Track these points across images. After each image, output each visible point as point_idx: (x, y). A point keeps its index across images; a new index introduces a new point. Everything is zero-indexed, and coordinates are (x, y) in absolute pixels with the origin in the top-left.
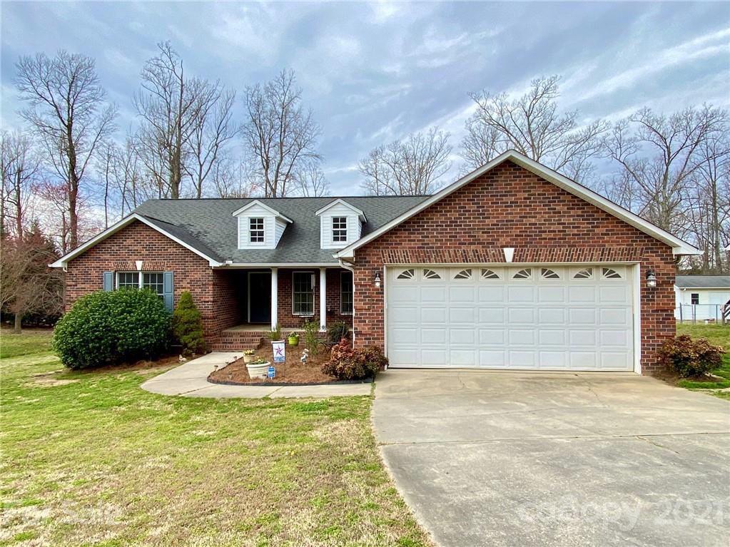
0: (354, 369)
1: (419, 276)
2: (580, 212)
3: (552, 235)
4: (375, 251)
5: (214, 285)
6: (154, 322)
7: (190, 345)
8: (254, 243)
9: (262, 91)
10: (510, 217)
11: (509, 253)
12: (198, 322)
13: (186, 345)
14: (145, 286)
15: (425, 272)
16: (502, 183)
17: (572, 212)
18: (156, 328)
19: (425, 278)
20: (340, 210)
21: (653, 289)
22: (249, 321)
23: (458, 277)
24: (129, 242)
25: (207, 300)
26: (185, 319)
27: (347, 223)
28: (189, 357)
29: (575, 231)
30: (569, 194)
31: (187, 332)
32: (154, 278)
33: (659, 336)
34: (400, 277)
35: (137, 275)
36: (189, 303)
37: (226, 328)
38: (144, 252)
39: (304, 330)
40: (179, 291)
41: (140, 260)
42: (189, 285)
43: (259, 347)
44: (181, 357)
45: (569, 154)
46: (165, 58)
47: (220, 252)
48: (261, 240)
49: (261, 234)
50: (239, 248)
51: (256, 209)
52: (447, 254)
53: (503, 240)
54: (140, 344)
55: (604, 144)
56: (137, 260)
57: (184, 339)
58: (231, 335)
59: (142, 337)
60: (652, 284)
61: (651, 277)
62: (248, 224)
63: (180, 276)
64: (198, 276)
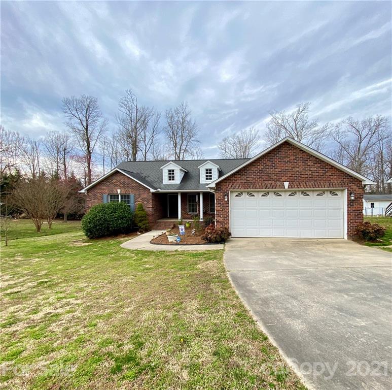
0: (216, 238)
1: (245, 196)
2: (319, 165)
3: (306, 176)
4: (225, 184)
5: (152, 200)
6: (126, 217)
7: (142, 227)
8: (170, 181)
9: (173, 112)
10: (287, 168)
11: (286, 184)
12: (145, 217)
13: (140, 227)
14: (121, 201)
15: (248, 193)
16: (283, 152)
17: (316, 165)
18: (127, 220)
19: (248, 196)
20: (209, 166)
21: (353, 200)
22: (168, 216)
23: (263, 196)
24: (114, 181)
25: (149, 207)
26: (139, 215)
27: (212, 172)
28: (142, 232)
29: (317, 174)
30: (314, 157)
31: (141, 221)
32: (126, 197)
33: (356, 222)
34: (237, 196)
35: (118, 196)
36: (141, 208)
37: (158, 220)
38: (121, 185)
39: (193, 220)
40: (137, 203)
42: (141, 200)
43: (173, 228)
44: (138, 232)
45: (314, 139)
46: (129, 97)
47: (155, 185)
48: (173, 179)
49: (173, 177)
50: (164, 183)
51: (171, 165)
52: (258, 185)
53: (283, 179)
54: (120, 226)
55: (330, 134)
56: (118, 189)
57: (140, 224)
58: (160, 223)
59: (121, 223)
60: (353, 198)
61: (352, 195)
62: (167, 172)
63: (137, 196)
64: (145, 196)
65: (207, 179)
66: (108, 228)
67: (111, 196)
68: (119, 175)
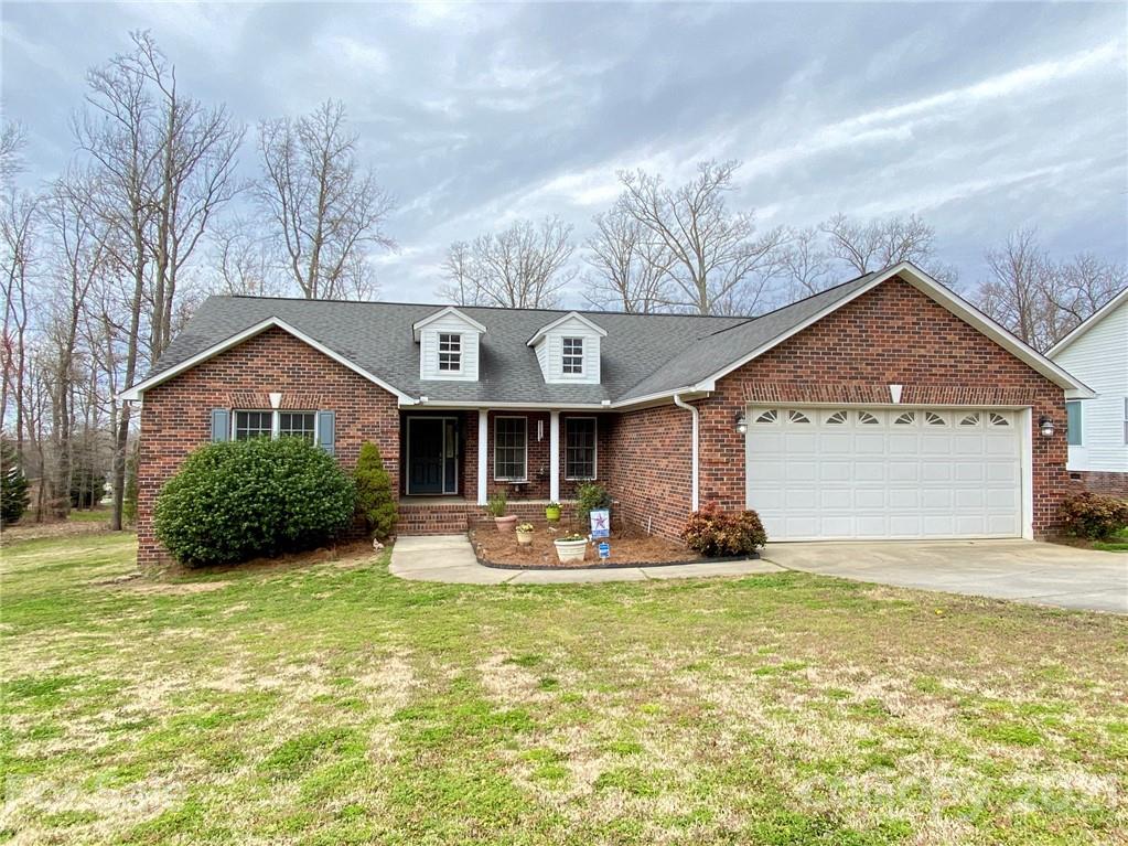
1: (783, 420)
2: (972, 344)
3: (943, 371)
4: (735, 384)
5: (402, 433)
7: (383, 523)
8: (444, 372)
10: (897, 346)
11: (896, 391)
14: (281, 434)
15: (792, 413)
16: (889, 298)
17: (964, 344)
19: (790, 422)
20: (573, 329)
21: (1048, 438)
23: (830, 421)
24: (257, 362)
25: (390, 456)
26: (374, 484)
27: (583, 348)
28: (385, 542)
29: (967, 367)
30: (960, 321)
31: (377, 504)
32: (297, 420)
33: (1052, 494)
34: (760, 420)
35: (268, 417)
36: (373, 460)
38: (285, 379)
40: (343, 443)
41: (277, 392)
42: (360, 433)
43: (469, 528)
44: (375, 542)
48: (456, 367)
49: (457, 358)
50: (422, 378)
51: (451, 320)
52: (824, 391)
53: (889, 375)
56: (272, 391)
57: (375, 515)
58: (417, 511)
60: (1048, 432)
61: (1048, 424)
62: (437, 342)
63: (345, 419)
64: (376, 418)
65: (566, 370)
66: (282, 525)
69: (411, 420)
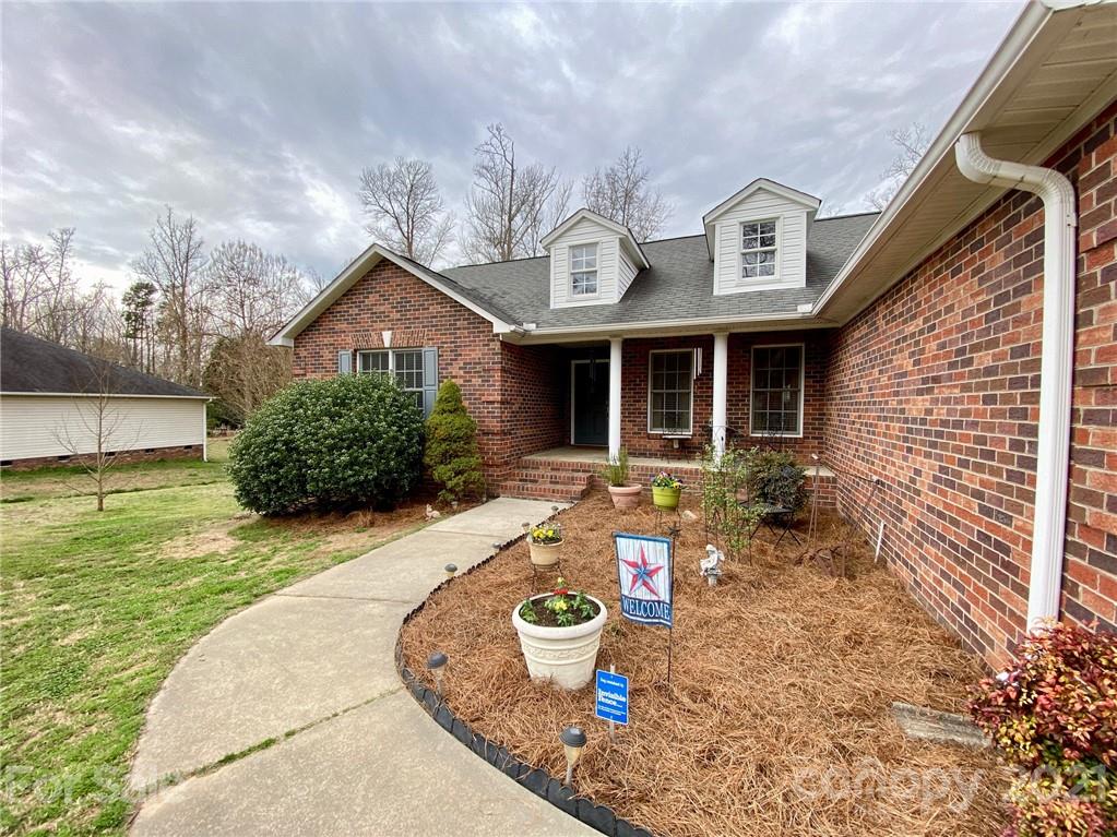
5: (503, 370)
6: (378, 435)
7: (450, 484)
8: (578, 296)
12: (468, 439)
13: (442, 485)
18: (381, 450)
20: (762, 206)
22: (572, 442)
24: (372, 298)
25: (491, 399)
26: (441, 432)
27: (778, 234)
28: (446, 509)
31: (446, 457)
32: (410, 360)
35: (386, 355)
36: (453, 402)
37: (531, 453)
38: (394, 315)
41: (389, 329)
42: (462, 372)
43: (585, 495)
44: (429, 508)
46: (495, 141)
47: (519, 315)
48: (592, 289)
49: (593, 277)
50: (552, 307)
51: (586, 228)
54: (344, 479)
56: (384, 329)
57: (441, 472)
58: (536, 466)
59: (349, 465)
62: (569, 258)
63: (448, 356)
64: (476, 355)
65: (747, 273)
67: (365, 357)
68: (387, 274)
69: (577, 365)
